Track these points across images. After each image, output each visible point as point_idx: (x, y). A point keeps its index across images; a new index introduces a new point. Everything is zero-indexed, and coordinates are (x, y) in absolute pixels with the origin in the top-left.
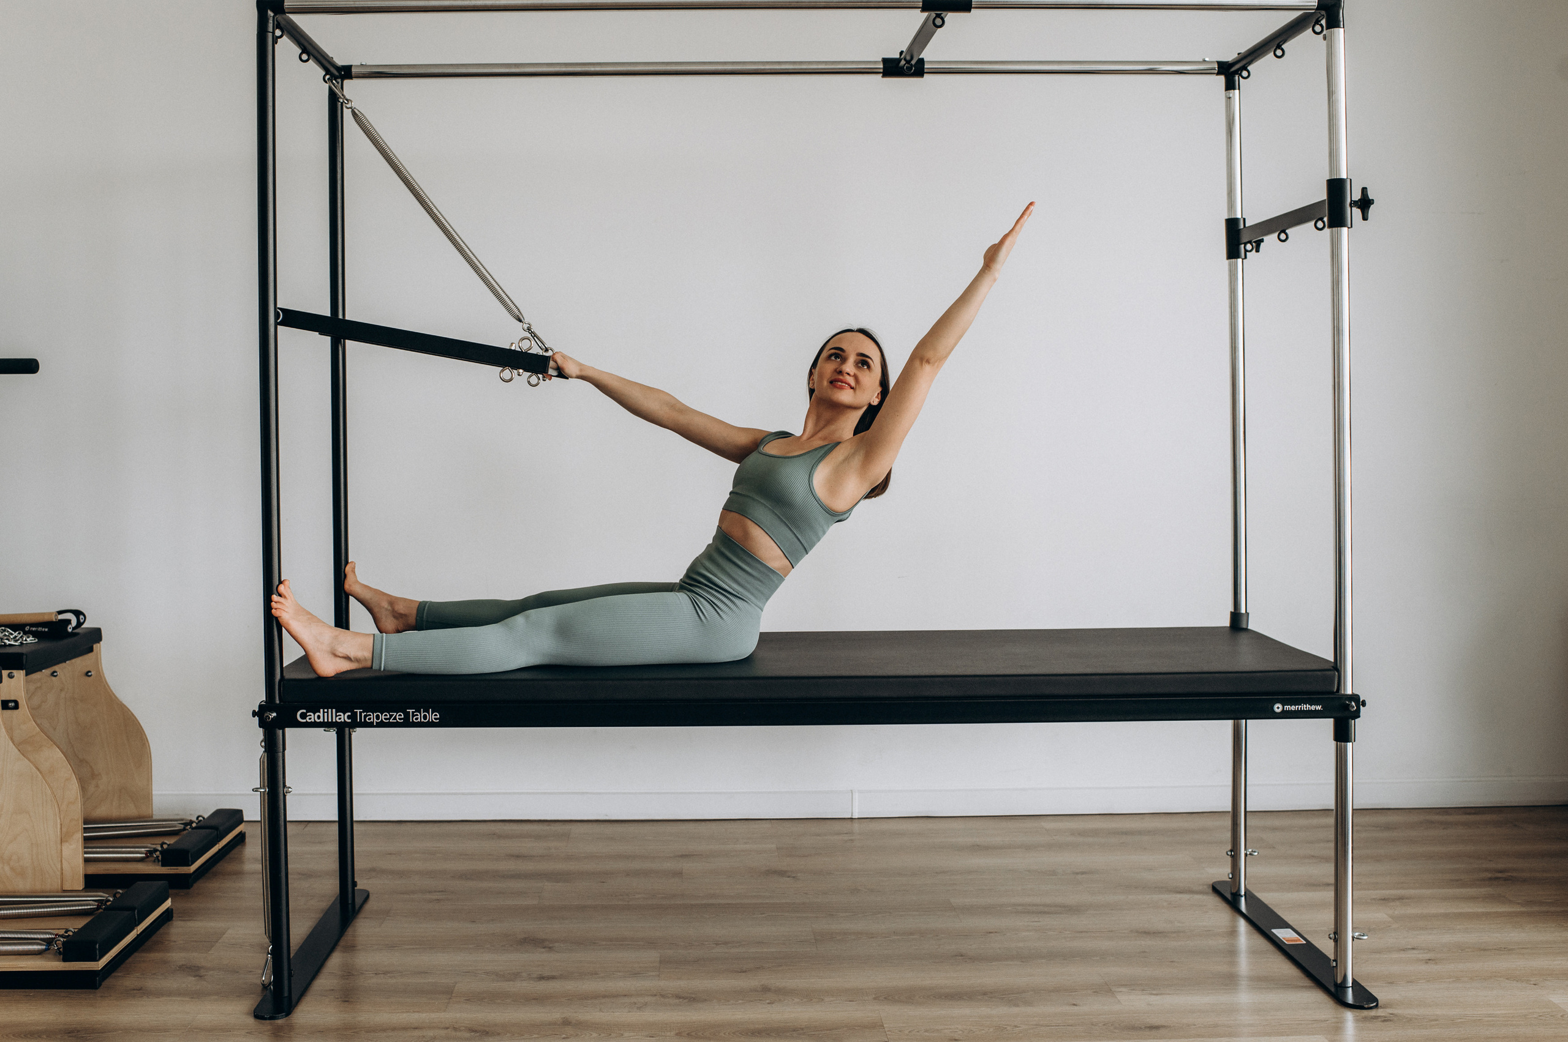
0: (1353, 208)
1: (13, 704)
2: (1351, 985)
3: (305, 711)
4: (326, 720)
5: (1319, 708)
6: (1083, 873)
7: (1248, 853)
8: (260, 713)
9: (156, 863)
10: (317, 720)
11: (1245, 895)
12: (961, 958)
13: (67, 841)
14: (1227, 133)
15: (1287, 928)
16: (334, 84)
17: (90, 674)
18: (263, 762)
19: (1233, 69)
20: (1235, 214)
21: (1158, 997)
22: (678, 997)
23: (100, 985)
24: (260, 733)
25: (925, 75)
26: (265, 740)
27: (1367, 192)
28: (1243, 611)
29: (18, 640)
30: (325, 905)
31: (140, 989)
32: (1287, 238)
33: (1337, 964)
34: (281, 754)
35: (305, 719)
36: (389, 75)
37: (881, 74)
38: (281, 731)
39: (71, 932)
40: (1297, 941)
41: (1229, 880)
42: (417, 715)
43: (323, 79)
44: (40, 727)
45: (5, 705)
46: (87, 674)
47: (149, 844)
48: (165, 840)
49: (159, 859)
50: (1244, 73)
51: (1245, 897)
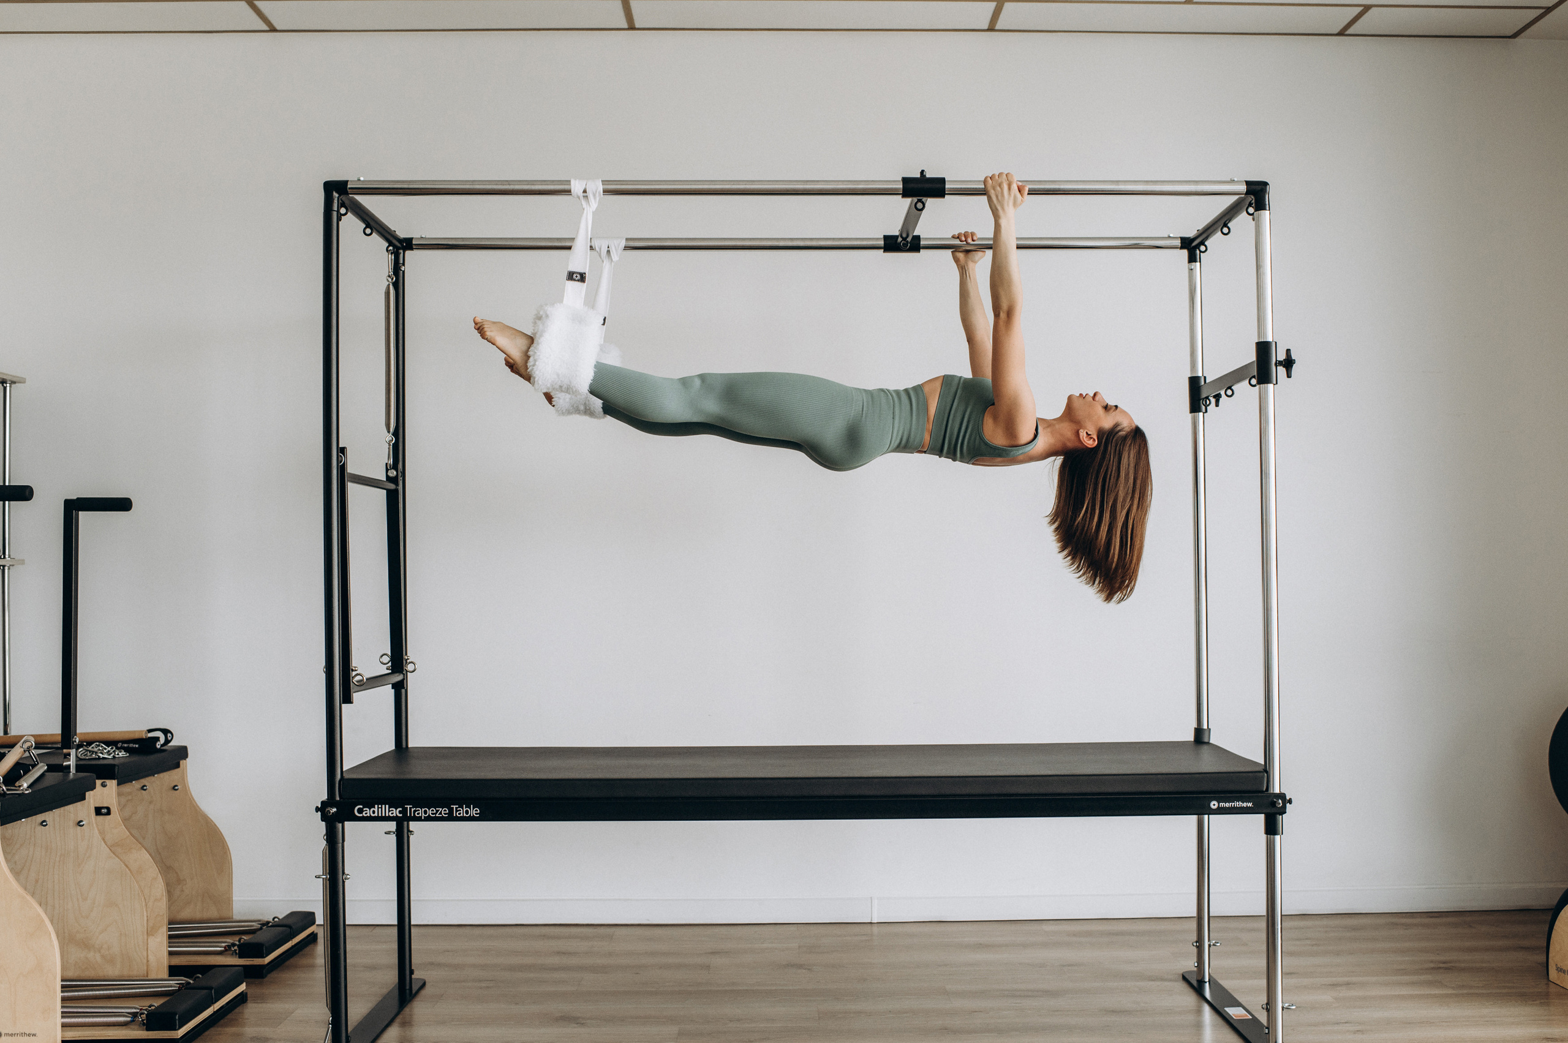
0: (1278, 367)
1: (105, 811)
3: (361, 807)
4: (380, 815)
5: (1250, 805)
6: (1069, 965)
7: (1211, 944)
8: (322, 809)
9: (234, 956)
10: (372, 815)
11: (1209, 981)
13: (154, 934)
14: (1190, 302)
15: (1238, 1006)
16: (396, 254)
17: (176, 788)
18: (326, 853)
19: (1194, 244)
20: (1197, 373)
24: (322, 827)
25: (921, 250)
26: (327, 834)
27: (1290, 352)
28: (1205, 727)
29: (111, 754)
30: (385, 991)
32: (1233, 394)
33: (1269, 1030)
34: (340, 845)
35: (362, 813)
36: (445, 247)
37: (883, 250)
38: (340, 825)
39: (153, 1008)
40: (1244, 1016)
41: (1195, 969)
42: (460, 810)
43: (387, 250)
44: (130, 832)
45: (98, 811)
46: (174, 788)
47: (228, 940)
48: (243, 937)
49: (236, 953)
50: (1203, 248)
51: (1209, 984)
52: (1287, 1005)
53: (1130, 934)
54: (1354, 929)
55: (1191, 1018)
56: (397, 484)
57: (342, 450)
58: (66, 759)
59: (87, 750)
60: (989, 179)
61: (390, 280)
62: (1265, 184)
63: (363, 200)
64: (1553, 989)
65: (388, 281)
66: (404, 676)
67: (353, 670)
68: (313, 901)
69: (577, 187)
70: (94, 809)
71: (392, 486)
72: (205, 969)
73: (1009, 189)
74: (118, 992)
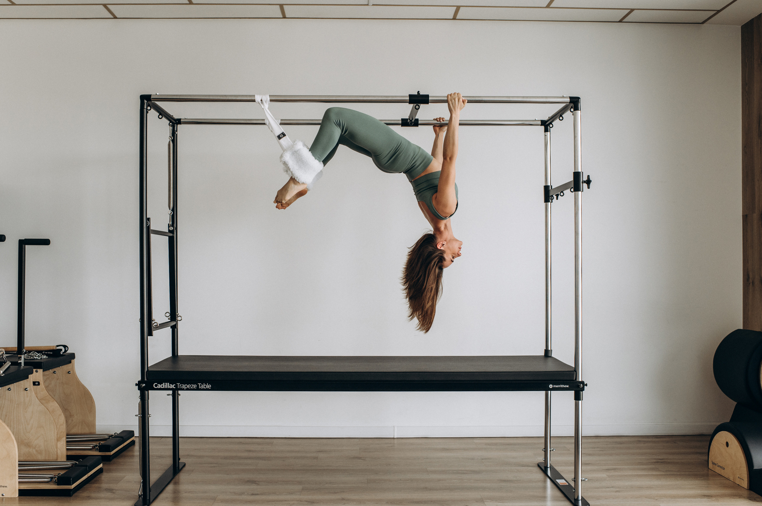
0: (583, 184)
1: (37, 383)
2: (580, 499)
3: (157, 384)
4: (165, 387)
5: (567, 386)
6: (485, 459)
7: (551, 450)
8: (139, 384)
9: (97, 451)
10: (162, 387)
11: (550, 467)
12: (426, 489)
13: (60, 441)
14: (545, 148)
15: (562, 479)
16: (173, 126)
17: (70, 372)
18: (140, 405)
19: (547, 124)
20: (548, 184)
21: (502, 503)
22: (307, 501)
23: (72, 495)
24: (138, 392)
26: (141, 396)
27: (589, 177)
28: (550, 349)
29: (40, 357)
30: (166, 468)
31: (89, 497)
32: (564, 195)
33: (575, 490)
34: (147, 401)
35: (157, 387)
36: (196, 123)
37: (401, 125)
38: (147, 392)
39: (60, 475)
40: (565, 484)
41: (544, 461)
42: (202, 386)
43: (169, 125)
44: (48, 393)
45: (34, 384)
46: (69, 372)
47: (94, 444)
48: (101, 442)
49: (98, 449)
50: (551, 126)
51: (550, 468)
52: (583, 479)
54: (621, 443)
55: (541, 484)
56: (173, 233)
57: (148, 219)
58: (19, 359)
59: (29, 355)
60: (449, 96)
61: (170, 138)
62: (579, 98)
63: (159, 103)
64: (710, 472)
65: (170, 139)
66: (176, 322)
67: (153, 321)
68: (134, 425)
69: (258, 98)
70: (32, 382)
71: (171, 235)
72: (84, 457)
73: (459, 101)
74: (43, 467)
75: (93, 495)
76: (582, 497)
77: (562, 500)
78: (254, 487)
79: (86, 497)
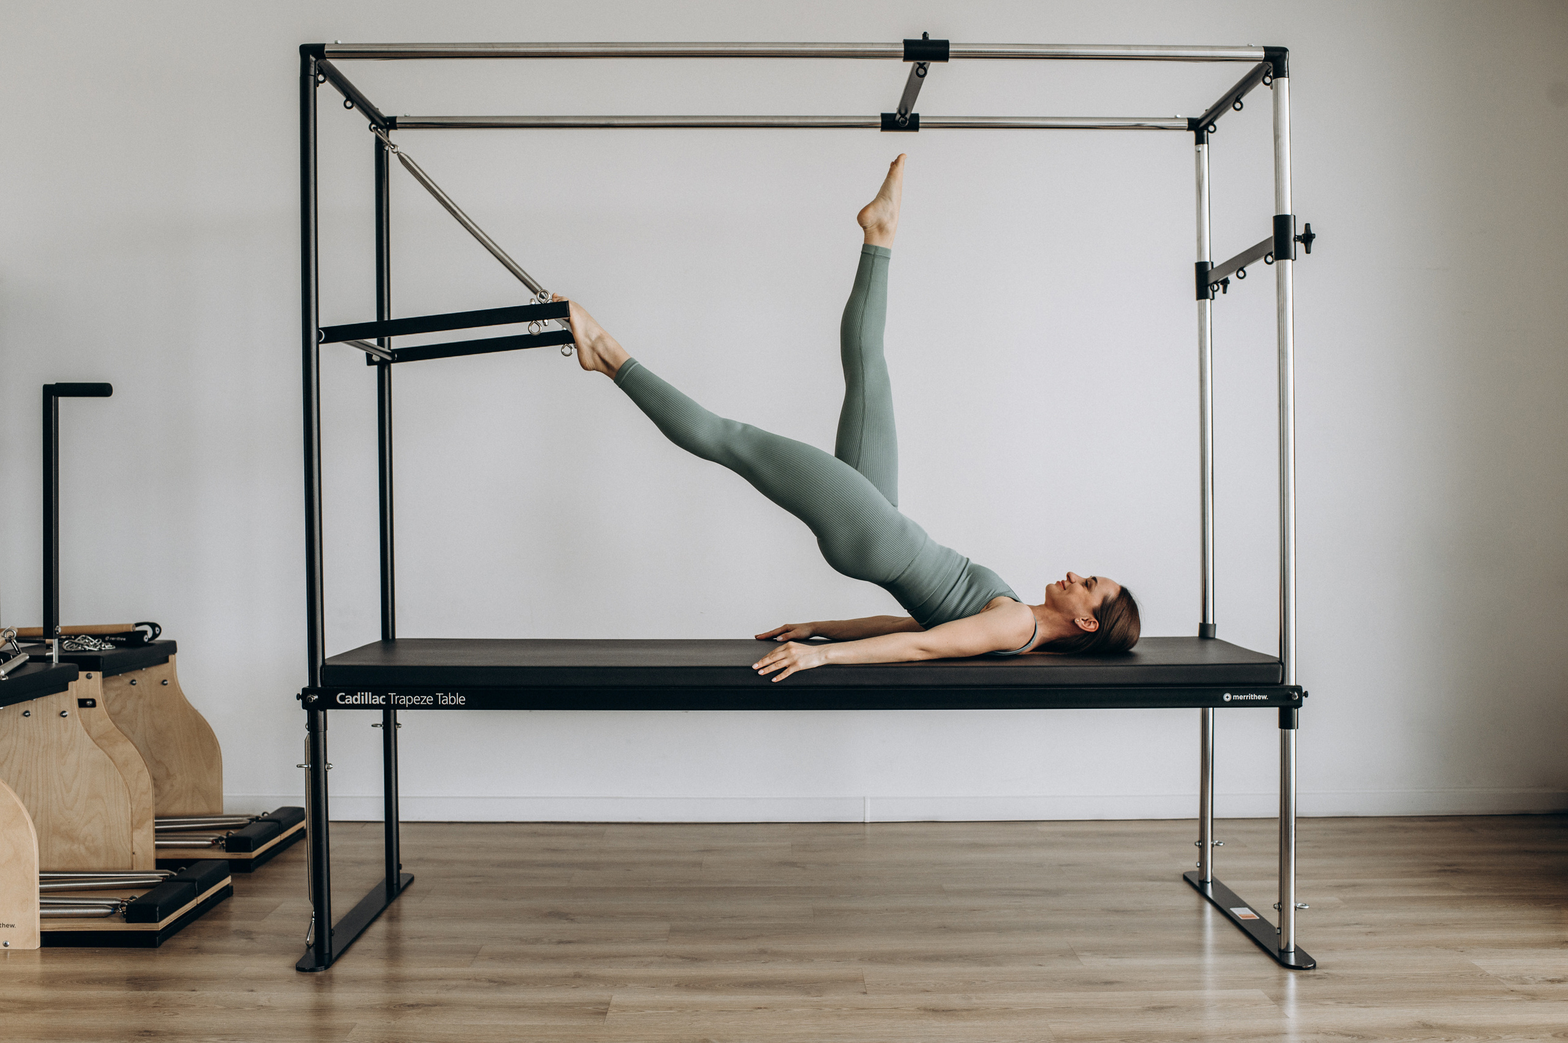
0: (1297, 243)
1: (90, 703)
2: (1293, 950)
3: (344, 694)
4: (363, 703)
5: (1265, 697)
7: (1215, 844)
8: (304, 696)
9: (221, 850)
10: (355, 702)
11: (1212, 882)
12: (945, 929)
13: (139, 828)
14: (1197, 184)
15: (1244, 907)
16: (379, 132)
17: (165, 682)
18: (307, 742)
19: (1202, 125)
20: (1205, 259)
21: (1118, 960)
22: (682, 957)
23: (160, 944)
24: (304, 715)
25: (920, 129)
26: (308, 724)
27: (1310, 227)
28: (1211, 622)
29: (98, 646)
30: (372, 886)
32: (1245, 275)
33: (1281, 932)
34: (322, 734)
35: (344, 701)
36: (430, 126)
37: (880, 129)
38: (322, 713)
39: (135, 900)
40: (1251, 917)
41: (1197, 869)
42: (445, 698)
43: (369, 129)
44: (116, 726)
45: (82, 703)
46: (163, 682)
47: (216, 835)
48: (231, 831)
49: (223, 847)
50: (1211, 128)
51: (1212, 884)
52: (1299, 904)
53: (1127, 835)
54: (1355, 832)
55: (1193, 918)
56: (383, 372)
58: (48, 650)
59: (73, 643)
62: (1285, 50)
63: (339, 65)
68: (298, 798)
70: (77, 700)
72: (190, 862)
74: (100, 884)
75: (208, 944)
76: (1295, 945)
77: (1250, 953)
78: (564, 925)
79: (191, 948)
